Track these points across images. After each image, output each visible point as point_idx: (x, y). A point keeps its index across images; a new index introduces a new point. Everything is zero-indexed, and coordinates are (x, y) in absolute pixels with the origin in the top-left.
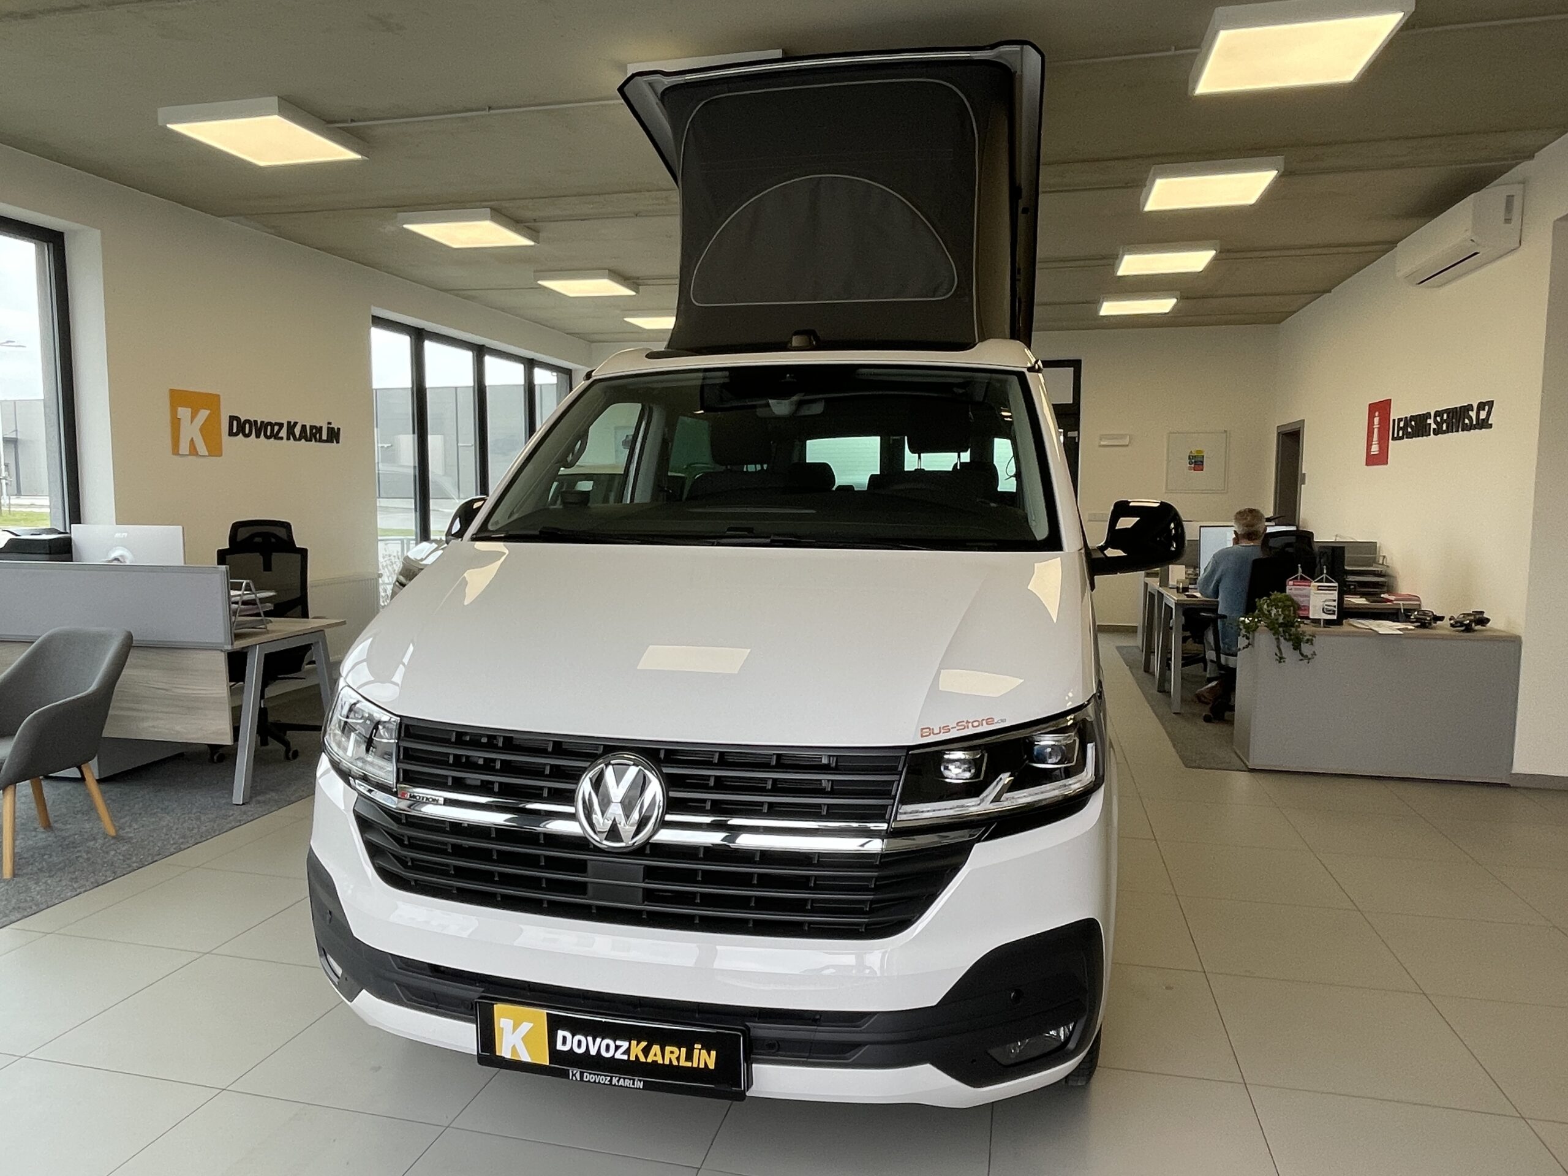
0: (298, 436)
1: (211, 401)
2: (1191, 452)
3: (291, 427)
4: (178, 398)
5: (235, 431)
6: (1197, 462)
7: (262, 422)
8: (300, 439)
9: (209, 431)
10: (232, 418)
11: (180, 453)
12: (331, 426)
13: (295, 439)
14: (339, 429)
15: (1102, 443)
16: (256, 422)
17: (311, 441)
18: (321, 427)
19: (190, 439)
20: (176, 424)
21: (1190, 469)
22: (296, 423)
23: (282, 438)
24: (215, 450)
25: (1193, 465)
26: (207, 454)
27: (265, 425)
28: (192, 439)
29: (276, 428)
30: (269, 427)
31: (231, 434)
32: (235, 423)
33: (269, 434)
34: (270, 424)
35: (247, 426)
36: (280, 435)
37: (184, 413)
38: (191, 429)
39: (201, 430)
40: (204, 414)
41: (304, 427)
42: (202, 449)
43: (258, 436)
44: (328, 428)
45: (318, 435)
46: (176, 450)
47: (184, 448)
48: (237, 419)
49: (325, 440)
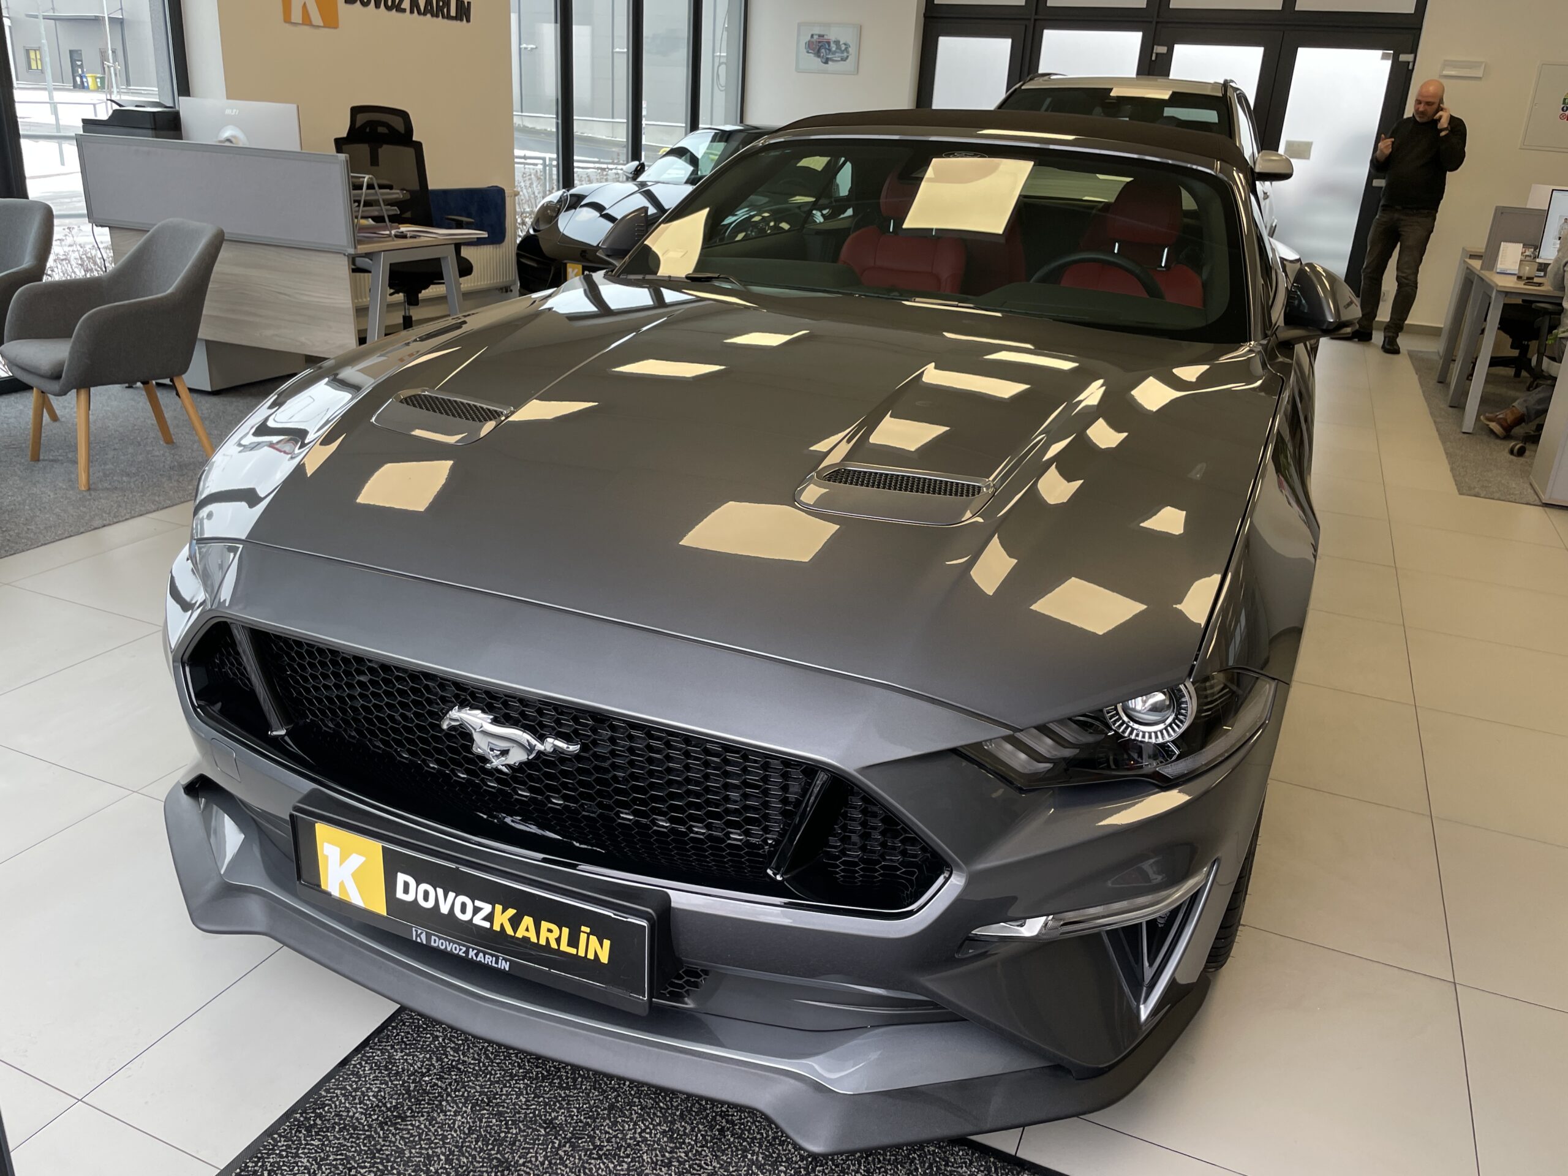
0: (422, 11)
8: (425, 14)
11: (292, 21)
13: (419, 13)
14: (469, 3)
15: (1445, 73)
17: (437, 16)
18: (449, 1)
19: (302, 4)
21: (1561, 117)
23: (404, 10)
26: (322, 24)
28: (305, 3)
33: (389, 3)
36: (403, 6)
42: (316, 18)
43: (377, 6)
44: (457, 1)
45: (445, 10)
46: (287, 19)
47: (297, 15)
49: (453, 17)
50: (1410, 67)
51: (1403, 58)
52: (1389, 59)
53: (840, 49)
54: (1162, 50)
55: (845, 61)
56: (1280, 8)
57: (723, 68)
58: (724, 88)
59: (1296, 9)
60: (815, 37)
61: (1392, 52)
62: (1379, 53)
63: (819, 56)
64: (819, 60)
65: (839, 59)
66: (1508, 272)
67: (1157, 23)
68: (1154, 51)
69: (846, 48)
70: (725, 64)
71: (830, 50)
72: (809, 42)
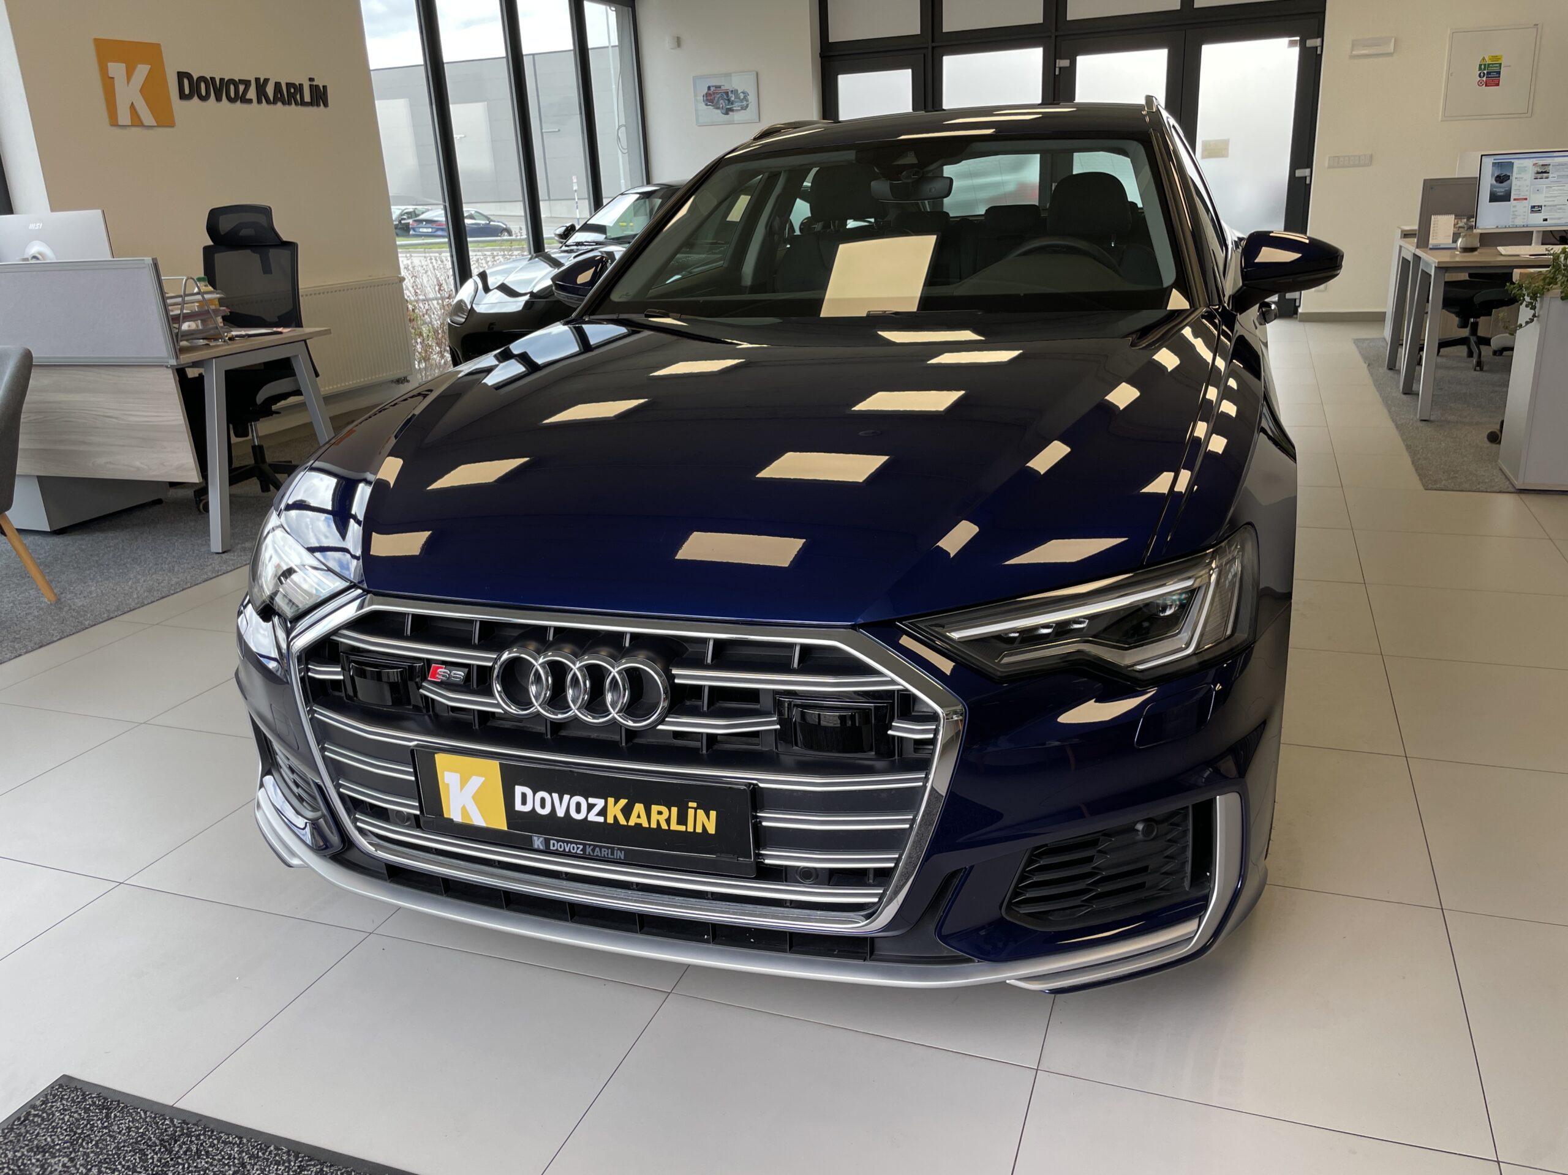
0: (272, 99)
1: (150, 53)
2: (1484, 59)
3: (261, 86)
4: (107, 51)
5: (187, 91)
6: (1491, 75)
7: (222, 80)
8: (275, 102)
9: (152, 90)
10: (181, 76)
11: (120, 123)
12: (314, 83)
13: (268, 102)
14: (325, 87)
15: (1355, 53)
16: (213, 79)
17: (289, 104)
18: (301, 85)
19: (131, 103)
20: (108, 84)
21: (1480, 84)
22: (266, 81)
23: (250, 101)
24: (165, 119)
25: (1484, 79)
26: (156, 124)
27: (226, 84)
28: (132, 103)
29: (242, 88)
30: (232, 87)
31: (183, 96)
32: (186, 82)
33: (232, 95)
34: (231, 81)
35: (203, 85)
36: (248, 97)
37: (117, 69)
38: (129, 93)
39: (141, 91)
40: (142, 71)
41: (278, 85)
42: (147, 118)
43: (218, 99)
44: (310, 85)
45: (298, 97)
46: (114, 122)
47: (124, 118)
48: (189, 76)
49: (309, 102)
50: (1319, 52)
51: (1310, 43)
52: (1296, 46)
53: (739, 98)
54: (1064, 63)
55: (745, 109)
56: (1179, 8)
57: (623, 129)
58: (626, 151)
59: (1195, 6)
60: (712, 89)
61: (1298, 38)
62: (1285, 41)
63: (718, 108)
64: (719, 111)
65: (739, 108)
66: (1442, 246)
67: (1056, 37)
68: (1057, 66)
69: (745, 97)
70: (625, 126)
71: (729, 100)
72: (706, 94)
